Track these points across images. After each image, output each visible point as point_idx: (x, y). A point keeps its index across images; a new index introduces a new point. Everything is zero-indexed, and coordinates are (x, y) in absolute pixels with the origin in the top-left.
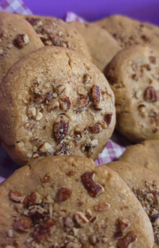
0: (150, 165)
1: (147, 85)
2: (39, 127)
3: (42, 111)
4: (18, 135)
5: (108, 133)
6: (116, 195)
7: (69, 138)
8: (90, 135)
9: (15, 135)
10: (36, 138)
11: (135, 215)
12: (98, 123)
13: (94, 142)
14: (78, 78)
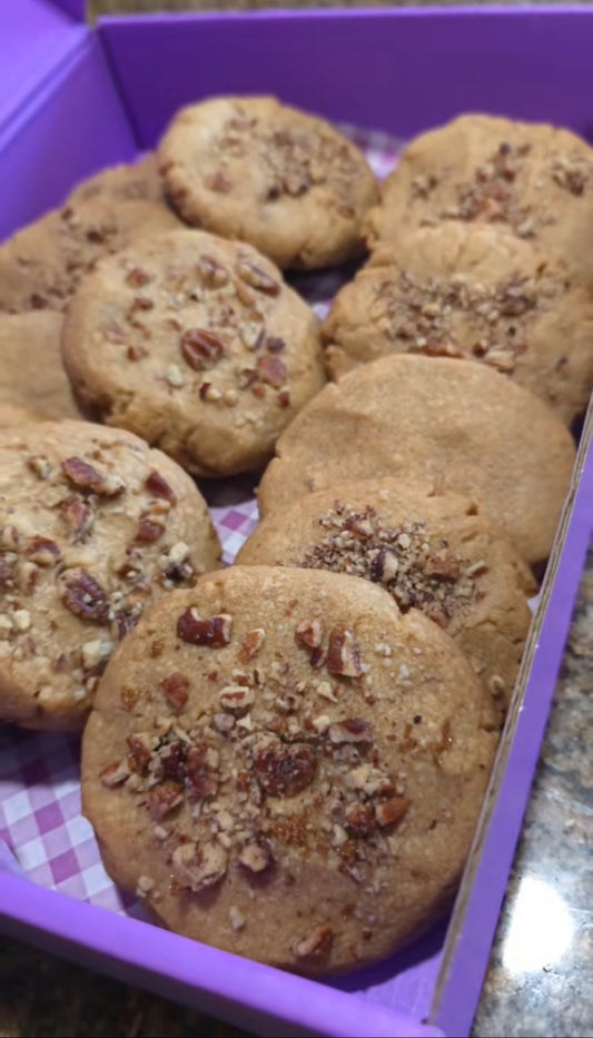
0: (319, 479)
1: (174, 338)
2: (43, 636)
3: (17, 606)
4: (22, 685)
5: (190, 510)
6: (257, 602)
7: (118, 595)
8: (154, 548)
9: (19, 689)
10: (58, 656)
11: (318, 600)
12: (144, 514)
13: (178, 552)
14: (22, 485)
